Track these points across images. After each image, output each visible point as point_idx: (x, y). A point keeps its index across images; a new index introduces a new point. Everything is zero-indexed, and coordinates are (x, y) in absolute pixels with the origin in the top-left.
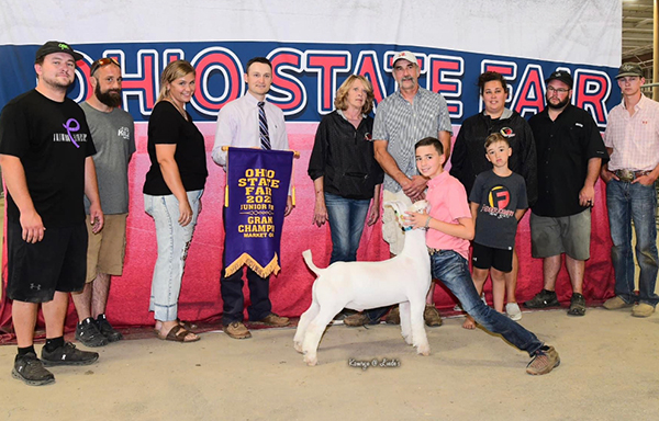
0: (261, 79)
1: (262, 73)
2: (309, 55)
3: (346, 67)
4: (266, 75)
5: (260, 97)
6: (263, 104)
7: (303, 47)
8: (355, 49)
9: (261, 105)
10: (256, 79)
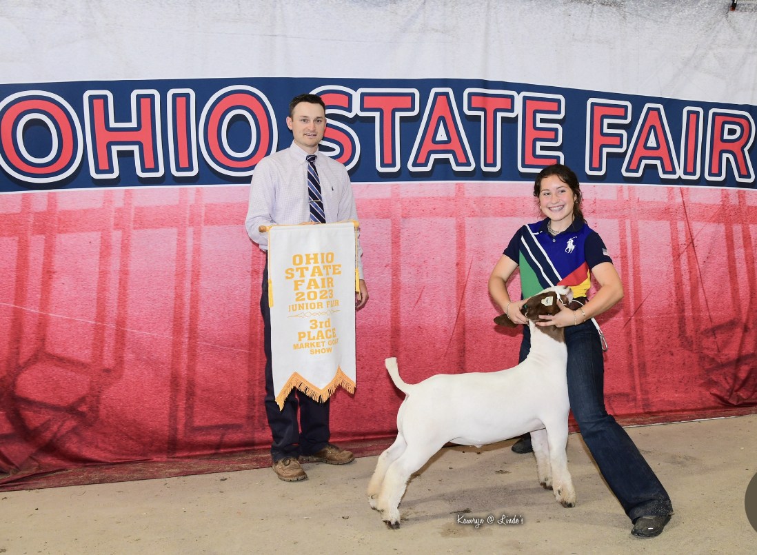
1: (312, 117)
2: (363, 95)
4: (317, 120)
6: (314, 159)
8: (425, 85)
9: (311, 159)
10: (304, 125)
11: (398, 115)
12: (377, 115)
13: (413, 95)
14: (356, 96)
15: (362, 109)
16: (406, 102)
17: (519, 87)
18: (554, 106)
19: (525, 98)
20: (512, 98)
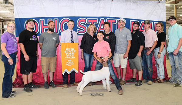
0: (71, 25)
1: (71, 24)
2: (88, 20)
3: (97, 22)
4: (72, 24)
5: (71, 29)
6: (72, 31)
7: (86, 17)
8: (99, 18)
9: (71, 31)
10: (70, 25)
11: (94, 23)
13: (97, 20)
16: (96, 21)
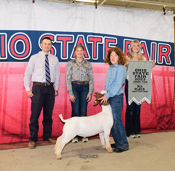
0: (47, 46)
1: (48, 43)
3: (72, 41)
5: (46, 52)
6: (47, 55)
9: (47, 56)
10: (45, 45)
11: (68, 42)
12: (61, 42)
13: (72, 37)
14: (55, 37)
15: (57, 40)
17: (104, 35)
18: (114, 41)
19: (105, 38)
20: (102, 38)
